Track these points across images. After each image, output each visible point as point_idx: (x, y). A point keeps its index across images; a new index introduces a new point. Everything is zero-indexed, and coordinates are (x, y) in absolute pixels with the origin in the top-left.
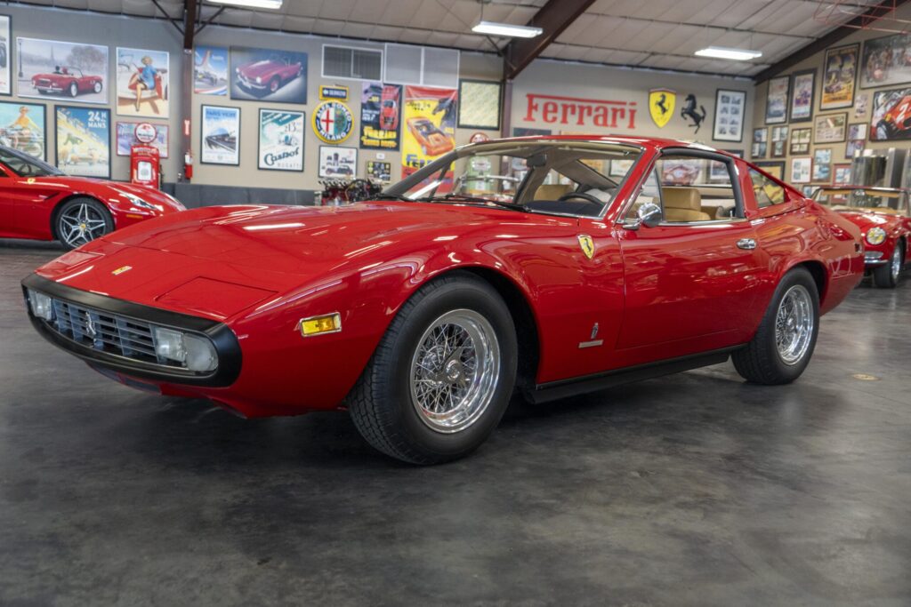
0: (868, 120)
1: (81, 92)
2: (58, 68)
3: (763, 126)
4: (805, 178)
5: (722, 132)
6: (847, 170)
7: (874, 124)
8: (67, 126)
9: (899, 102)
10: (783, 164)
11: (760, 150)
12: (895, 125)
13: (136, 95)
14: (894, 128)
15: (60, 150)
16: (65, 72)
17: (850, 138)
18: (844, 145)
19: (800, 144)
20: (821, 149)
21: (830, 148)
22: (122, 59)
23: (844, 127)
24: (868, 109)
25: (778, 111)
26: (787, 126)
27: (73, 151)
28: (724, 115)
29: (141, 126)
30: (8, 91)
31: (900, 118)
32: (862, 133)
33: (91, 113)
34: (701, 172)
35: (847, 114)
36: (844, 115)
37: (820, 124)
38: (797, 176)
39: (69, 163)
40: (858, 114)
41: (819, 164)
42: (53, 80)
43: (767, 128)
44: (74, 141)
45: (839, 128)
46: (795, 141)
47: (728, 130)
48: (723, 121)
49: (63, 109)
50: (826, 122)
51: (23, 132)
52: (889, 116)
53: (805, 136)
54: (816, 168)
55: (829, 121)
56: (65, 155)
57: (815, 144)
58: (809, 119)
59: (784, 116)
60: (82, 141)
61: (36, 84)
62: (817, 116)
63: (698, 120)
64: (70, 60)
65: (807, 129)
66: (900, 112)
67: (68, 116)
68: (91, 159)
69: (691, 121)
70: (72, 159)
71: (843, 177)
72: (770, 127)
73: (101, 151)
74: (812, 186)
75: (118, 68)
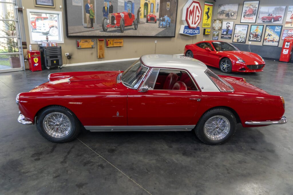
1: (274, 21)
2: (269, 14)
8: (269, 31)
13: (292, 20)
15: (265, 38)
16: (271, 15)
22: (290, 10)
27: (269, 38)
29: (290, 31)
30: (254, 22)
33: (276, 27)
39: (267, 42)
42: (267, 18)
44: (269, 35)
49: (268, 26)
51: (256, 33)
56: (266, 39)
60: (272, 35)
61: (262, 20)
64: (273, 12)
67: (269, 28)
68: (273, 41)
70: (268, 41)
73: (277, 38)
75: (288, 13)
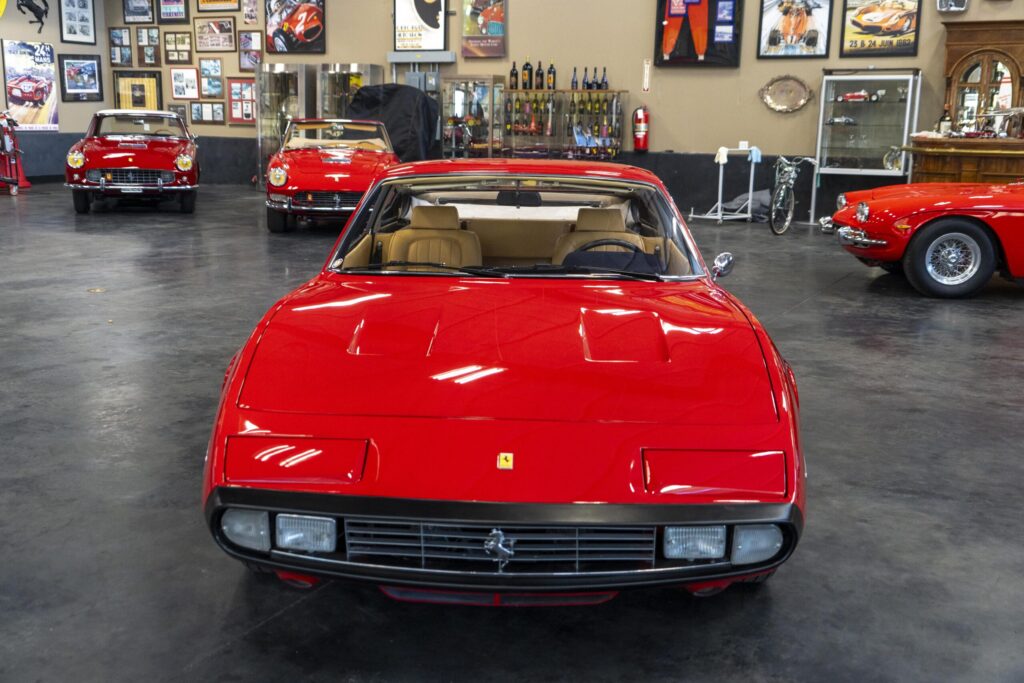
0: (262, 28)
3: (121, 24)
4: (192, 93)
5: (72, 31)
6: (244, 85)
7: (270, 32)
9: (296, 10)
10: (157, 76)
11: (122, 56)
12: (295, 35)
14: (294, 39)
17: (242, 47)
18: (237, 54)
19: (176, 50)
20: (209, 59)
21: (220, 59)
23: (232, 34)
24: (260, 14)
25: (143, 8)
26: (158, 28)
28: (70, 9)
31: (299, 29)
32: (256, 43)
34: (54, 85)
35: (234, 18)
36: (231, 20)
37: (202, 28)
38: (181, 90)
40: (248, 20)
41: (208, 77)
43: (129, 29)
45: (226, 35)
46: (170, 47)
47: (78, 30)
48: (71, 17)
50: (209, 26)
52: (287, 25)
53: (183, 42)
54: (205, 82)
55: (212, 25)
57: (197, 52)
58: (186, 21)
59: (150, 15)
62: (194, 18)
63: (40, 15)
65: (185, 33)
66: (299, 21)
69: (31, 16)
71: (241, 93)
72: (133, 27)
74: (201, 103)
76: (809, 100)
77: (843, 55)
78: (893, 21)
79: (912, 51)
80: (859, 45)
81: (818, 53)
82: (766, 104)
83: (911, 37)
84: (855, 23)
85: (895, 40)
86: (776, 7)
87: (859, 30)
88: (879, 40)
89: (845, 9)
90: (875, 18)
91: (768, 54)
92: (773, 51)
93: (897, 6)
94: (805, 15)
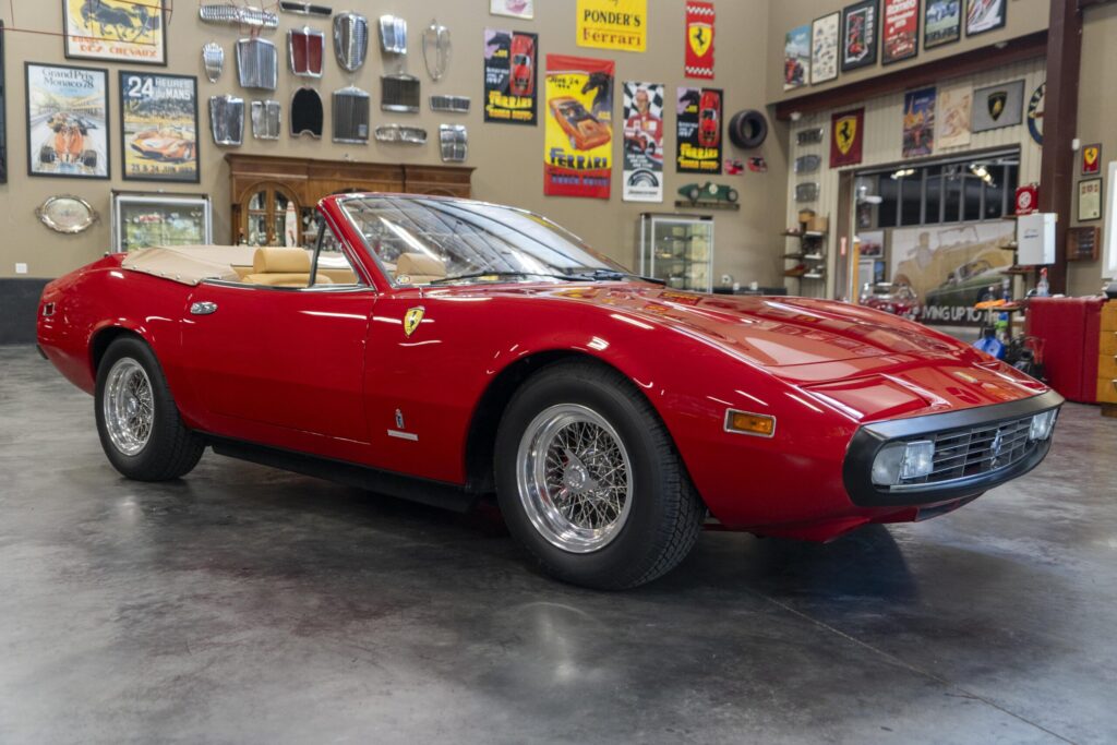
76: (94, 221)
77: (125, 177)
78: (173, 149)
79: (194, 178)
80: (141, 168)
81: (99, 174)
82: (46, 225)
83: (192, 165)
84: (135, 147)
85: (177, 167)
86: (46, 123)
87: (140, 154)
88: (162, 166)
89: (123, 133)
90: (155, 144)
91: (41, 171)
92: (46, 169)
93: (174, 134)
94: (79, 133)
